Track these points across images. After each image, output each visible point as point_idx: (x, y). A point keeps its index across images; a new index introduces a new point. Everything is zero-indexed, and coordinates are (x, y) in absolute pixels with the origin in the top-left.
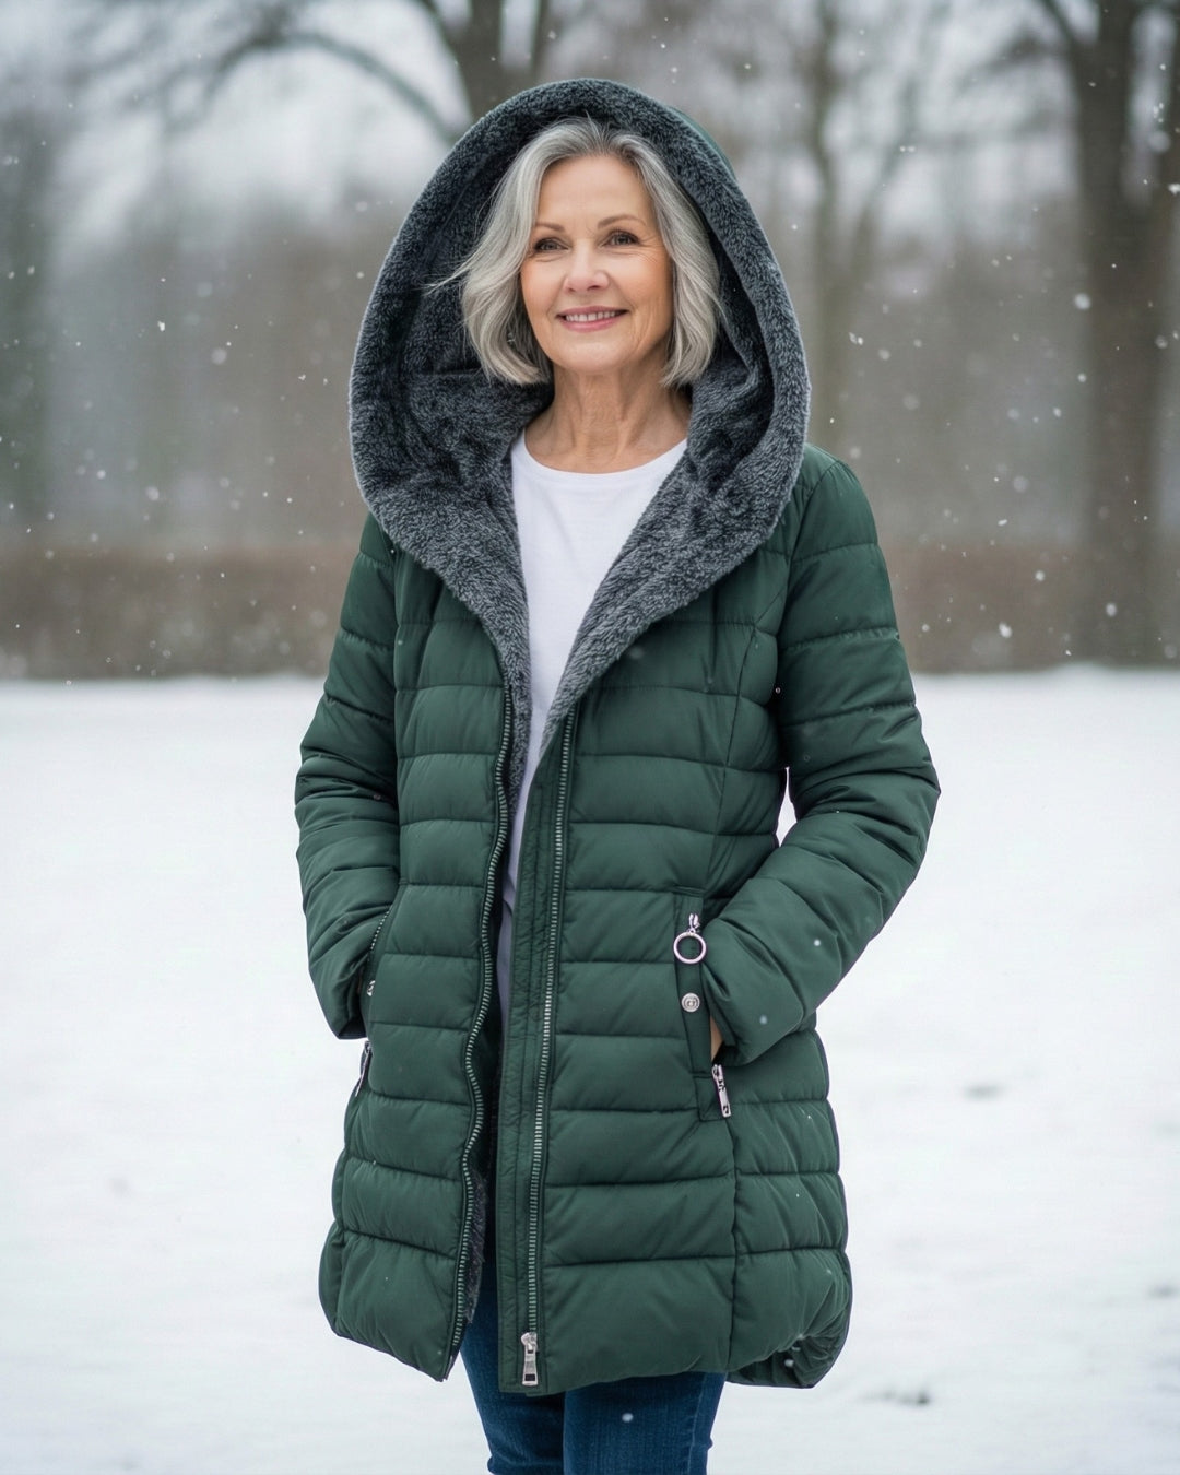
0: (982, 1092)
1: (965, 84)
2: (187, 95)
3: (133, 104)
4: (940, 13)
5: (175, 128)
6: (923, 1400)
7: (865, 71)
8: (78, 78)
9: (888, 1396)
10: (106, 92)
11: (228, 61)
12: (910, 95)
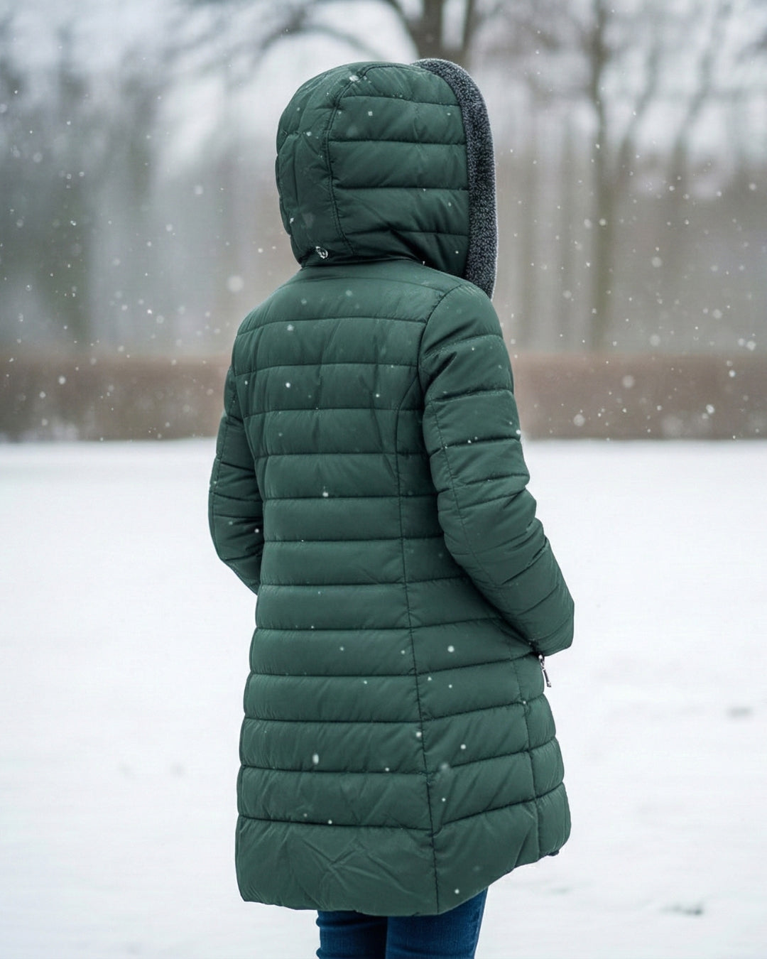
0: (740, 713)
1: (741, 58)
2: (242, 64)
3: (207, 69)
4: (725, 11)
5: (234, 85)
6: (698, 912)
7: (625, 47)
8: (171, 54)
9: (677, 909)
10: (189, 63)
11: (267, 43)
12: (706, 64)
